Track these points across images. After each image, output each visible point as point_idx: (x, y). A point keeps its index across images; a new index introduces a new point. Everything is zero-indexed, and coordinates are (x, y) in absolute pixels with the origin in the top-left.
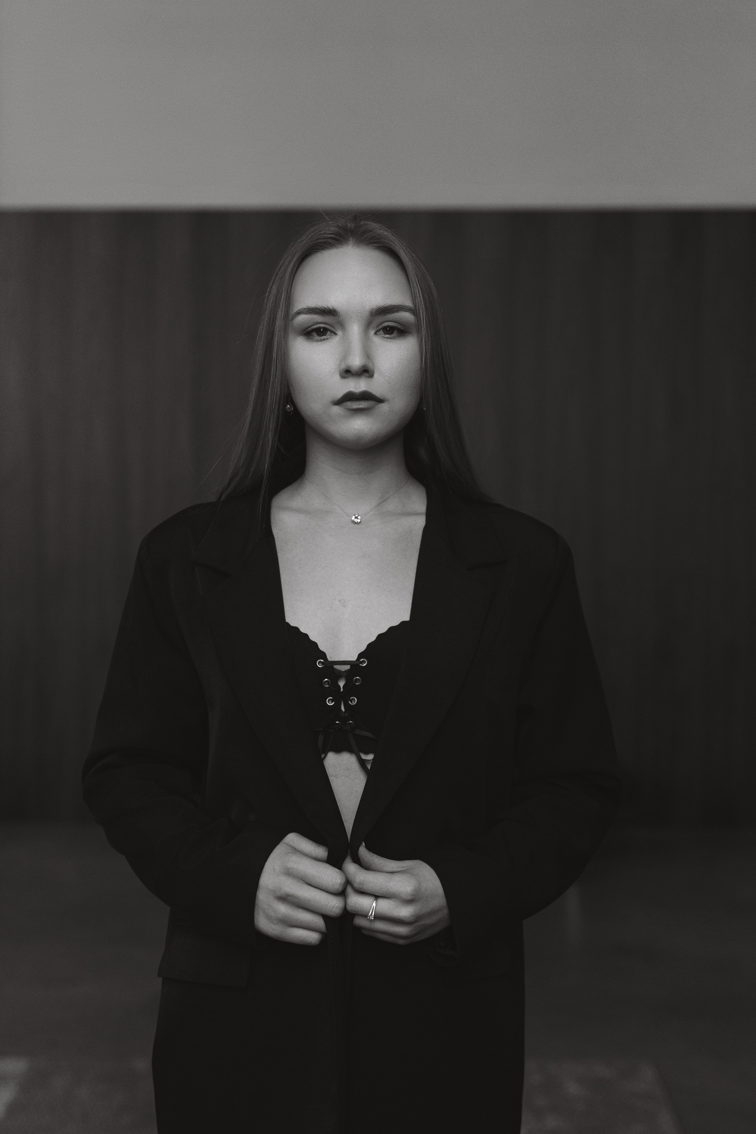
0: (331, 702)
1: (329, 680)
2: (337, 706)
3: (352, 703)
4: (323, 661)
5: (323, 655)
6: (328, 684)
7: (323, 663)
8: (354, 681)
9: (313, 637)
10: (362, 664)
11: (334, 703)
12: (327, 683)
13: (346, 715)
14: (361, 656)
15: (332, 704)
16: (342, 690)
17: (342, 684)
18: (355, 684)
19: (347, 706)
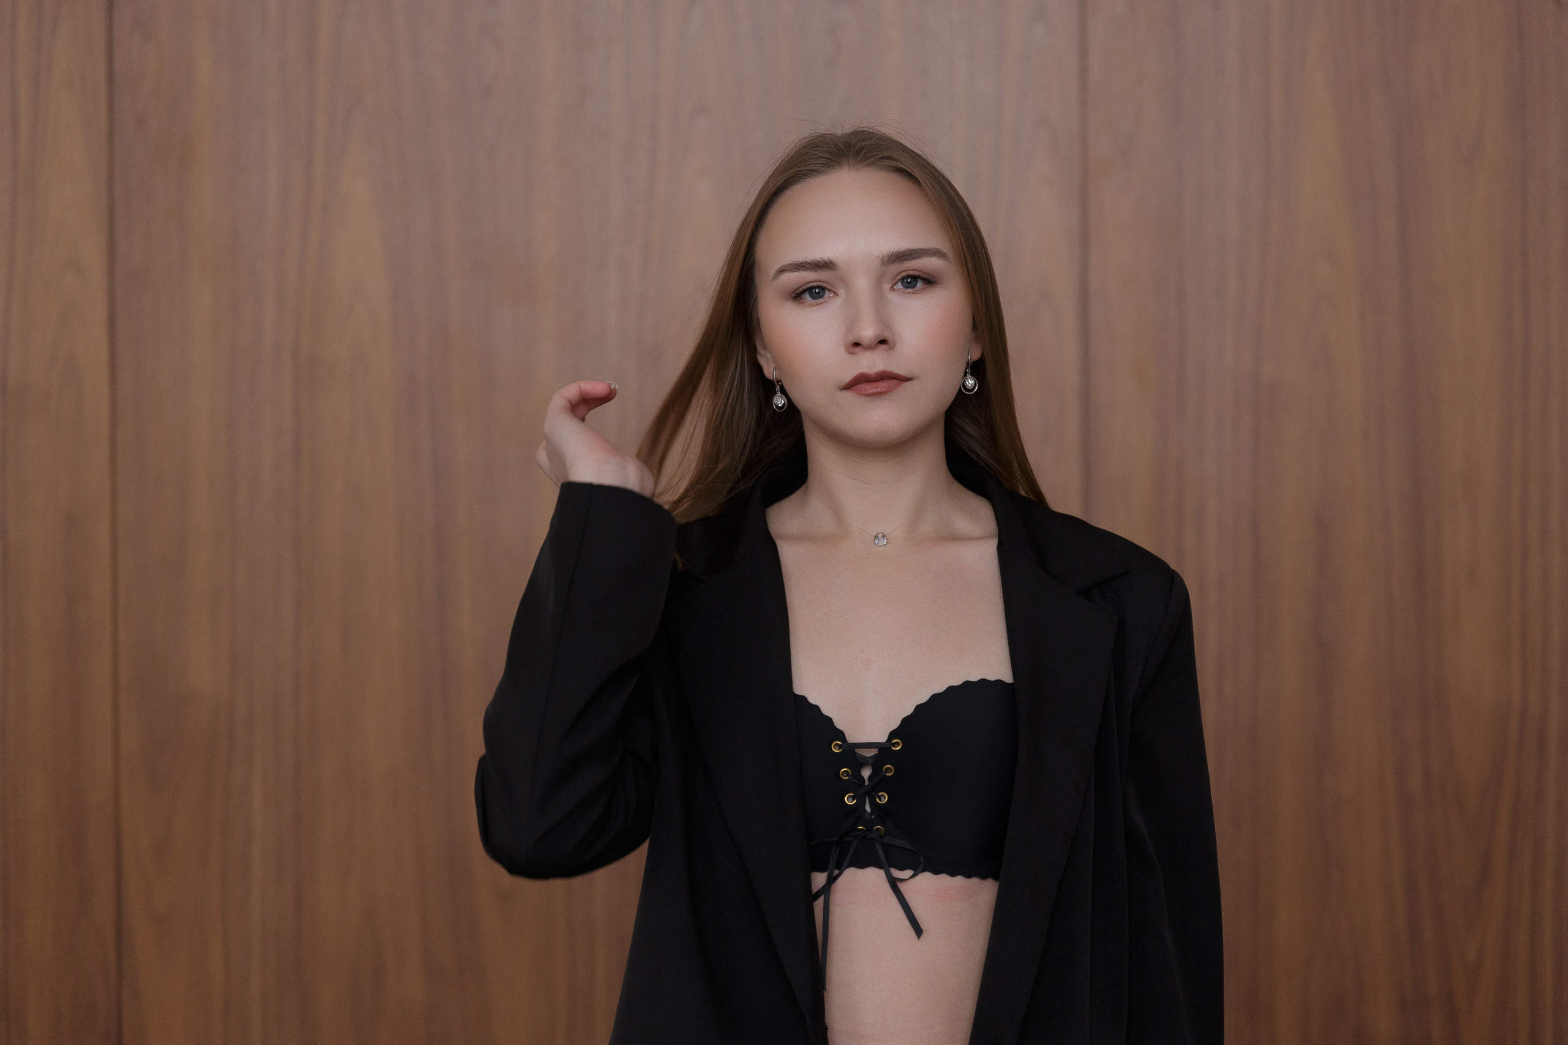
0: (851, 800)
1: (848, 770)
2: (860, 806)
3: (880, 800)
4: (840, 743)
5: (840, 735)
6: (848, 775)
7: (840, 747)
8: (884, 770)
9: (826, 710)
10: (894, 747)
11: (855, 801)
12: (846, 774)
13: (872, 817)
14: (893, 735)
15: (853, 803)
16: (867, 783)
17: (866, 773)
18: (885, 775)
19: (873, 804)
